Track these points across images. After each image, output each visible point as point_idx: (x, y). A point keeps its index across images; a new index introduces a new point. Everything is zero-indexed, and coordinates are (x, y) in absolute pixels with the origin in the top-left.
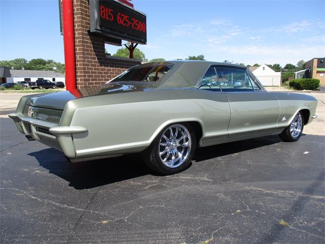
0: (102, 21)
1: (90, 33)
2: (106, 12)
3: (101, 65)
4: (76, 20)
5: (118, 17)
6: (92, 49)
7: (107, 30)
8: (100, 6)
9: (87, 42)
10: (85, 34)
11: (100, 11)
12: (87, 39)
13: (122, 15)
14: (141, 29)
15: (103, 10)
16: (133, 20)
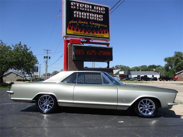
1: (73, 60)
2: (79, 52)
4: (68, 56)
5: (88, 52)
6: (75, 66)
7: (81, 58)
8: (75, 50)
9: (72, 64)
10: (71, 61)
11: (75, 52)
12: (73, 62)
13: (91, 51)
14: (107, 54)
15: (77, 51)
16: (99, 51)
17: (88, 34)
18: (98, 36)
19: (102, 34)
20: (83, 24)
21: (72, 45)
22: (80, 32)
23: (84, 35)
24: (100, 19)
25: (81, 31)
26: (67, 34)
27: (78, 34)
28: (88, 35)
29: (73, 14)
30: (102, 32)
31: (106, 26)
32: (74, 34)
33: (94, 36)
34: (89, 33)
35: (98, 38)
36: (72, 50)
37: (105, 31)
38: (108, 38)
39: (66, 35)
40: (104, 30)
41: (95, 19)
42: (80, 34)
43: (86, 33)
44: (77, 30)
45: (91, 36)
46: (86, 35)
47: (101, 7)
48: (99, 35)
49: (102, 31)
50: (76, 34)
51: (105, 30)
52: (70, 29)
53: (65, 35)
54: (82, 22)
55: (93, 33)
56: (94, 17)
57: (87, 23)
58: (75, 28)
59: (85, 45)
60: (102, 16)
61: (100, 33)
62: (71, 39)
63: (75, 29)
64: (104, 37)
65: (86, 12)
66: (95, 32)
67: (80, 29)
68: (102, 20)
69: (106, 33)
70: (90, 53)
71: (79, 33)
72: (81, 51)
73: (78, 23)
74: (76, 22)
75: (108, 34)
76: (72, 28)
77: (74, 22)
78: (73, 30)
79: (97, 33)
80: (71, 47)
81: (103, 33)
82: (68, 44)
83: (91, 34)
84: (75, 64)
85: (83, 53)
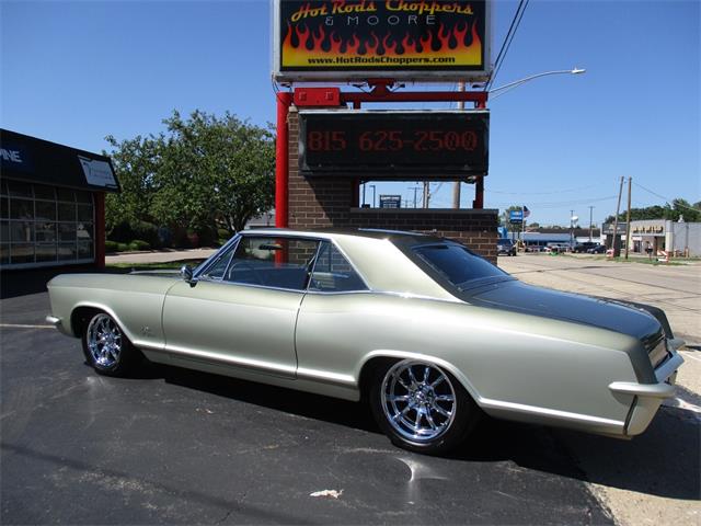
2: (323, 139)
5: (362, 140)
6: (315, 200)
7: (332, 168)
8: (308, 132)
9: (303, 192)
10: (298, 181)
11: (308, 140)
13: (377, 134)
14: (457, 145)
15: (316, 136)
16: (418, 134)
17: (376, 57)
18: (423, 63)
19: (446, 53)
20: (353, 14)
22: (340, 56)
23: (358, 64)
25: (343, 50)
26: (283, 69)
27: (329, 64)
28: (378, 61)
30: (445, 41)
31: (468, 11)
32: (312, 64)
33: (404, 64)
34: (381, 52)
35: (428, 71)
37: (460, 35)
38: (480, 68)
39: (281, 75)
40: (456, 34)
42: (339, 64)
43: (363, 54)
44: (326, 47)
45: (389, 64)
46: (368, 64)
48: (431, 55)
49: (444, 36)
50: (320, 64)
51: (460, 29)
52: (295, 44)
53: (276, 71)
54: (348, 9)
55: (400, 51)
57: (372, 8)
58: (319, 36)
61: (436, 47)
62: (298, 89)
63: (318, 43)
64: (458, 63)
66: (410, 44)
67: (337, 41)
69: (468, 43)
70: (375, 143)
71: (333, 57)
72: (331, 135)
73: (330, 14)
74: (322, 13)
75: (476, 47)
76: (303, 38)
77: (314, 13)
78: (310, 47)
79: (420, 50)
81: (453, 45)
82: (290, 110)
83: (391, 57)
84: (316, 192)
85: (343, 143)
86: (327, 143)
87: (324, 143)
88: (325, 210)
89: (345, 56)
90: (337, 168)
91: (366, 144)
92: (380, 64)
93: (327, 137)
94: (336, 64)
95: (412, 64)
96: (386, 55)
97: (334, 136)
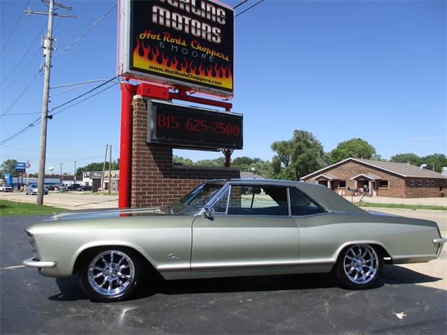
0: (159, 130)
1: (148, 144)
2: (166, 121)
3: (165, 177)
4: (134, 131)
5: (188, 124)
6: (152, 160)
7: (169, 139)
8: (158, 115)
9: (146, 154)
10: (142, 146)
12: (146, 150)
13: (195, 121)
14: (232, 132)
15: (162, 118)
16: (214, 123)
17: (186, 73)
18: (208, 82)
19: (217, 79)
20: (175, 44)
21: (145, 101)
22: (167, 68)
23: (176, 76)
24: (214, 38)
25: (169, 65)
26: (132, 67)
27: (160, 72)
28: (187, 76)
29: (151, 13)
30: (218, 73)
31: (227, 59)
32: (151, 70)
33: (199, 81)
34: (188, 71)
35: (209, 87)
36: (146, 114)
37: (224, 71)
38: (231, 90)
39: (130, 72)
40: (222, 70)
41: (204, 35)
42: (166, 73)
43: (180, 70)
44: (160, 62)
45: (192, 79)
46: (182, 77)
47: (217, 6)
48: (212, 79)
49: (217, 69)
50: (156, 71)
51: (224, 68)
52: (141, 54)
53: (126, 69)
54: (172, 41)
55: (197, 73)
56: (201, 29)
57: (184, 44)
58: (156, 53)
59: (176, 102)
60: (219, 31)
61: (214, 75)
62: (144, 84)
63: (155, 57)
64: (222, 86)
65: (183, 12)
66: (202, 70)
67: (166, 58)
68: (219, 41)
69: (227, 76)
70: (193, 126)
71: (163, 68)
72: (170, 119)
73: (162, 40)
74: (158, 39)
75: (230, 79)
76: (146, 51)
77: (153, 37)
78: (150, 58)
79: (206, 75)
80: (142, 105)
81: (221, 76)
82: (135, 97)
83: (192, 76)
84: (153, 154)
85: (177, 125)
86: (169, 124)
87: (166, 124)
88: (159, 166)
89: (170, 69)
90: (173, 140)
91: (190, 126)
92: (188, 78)
93: (168, 119)
94: (165, 73)
95: (203, 82)
96: (191, 74)
97: (172, 120)
